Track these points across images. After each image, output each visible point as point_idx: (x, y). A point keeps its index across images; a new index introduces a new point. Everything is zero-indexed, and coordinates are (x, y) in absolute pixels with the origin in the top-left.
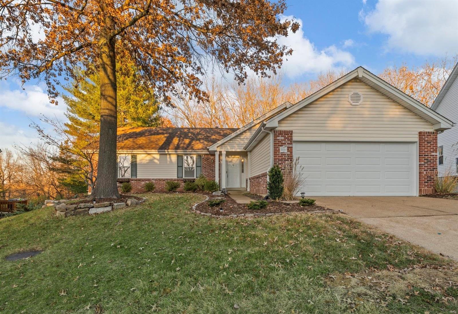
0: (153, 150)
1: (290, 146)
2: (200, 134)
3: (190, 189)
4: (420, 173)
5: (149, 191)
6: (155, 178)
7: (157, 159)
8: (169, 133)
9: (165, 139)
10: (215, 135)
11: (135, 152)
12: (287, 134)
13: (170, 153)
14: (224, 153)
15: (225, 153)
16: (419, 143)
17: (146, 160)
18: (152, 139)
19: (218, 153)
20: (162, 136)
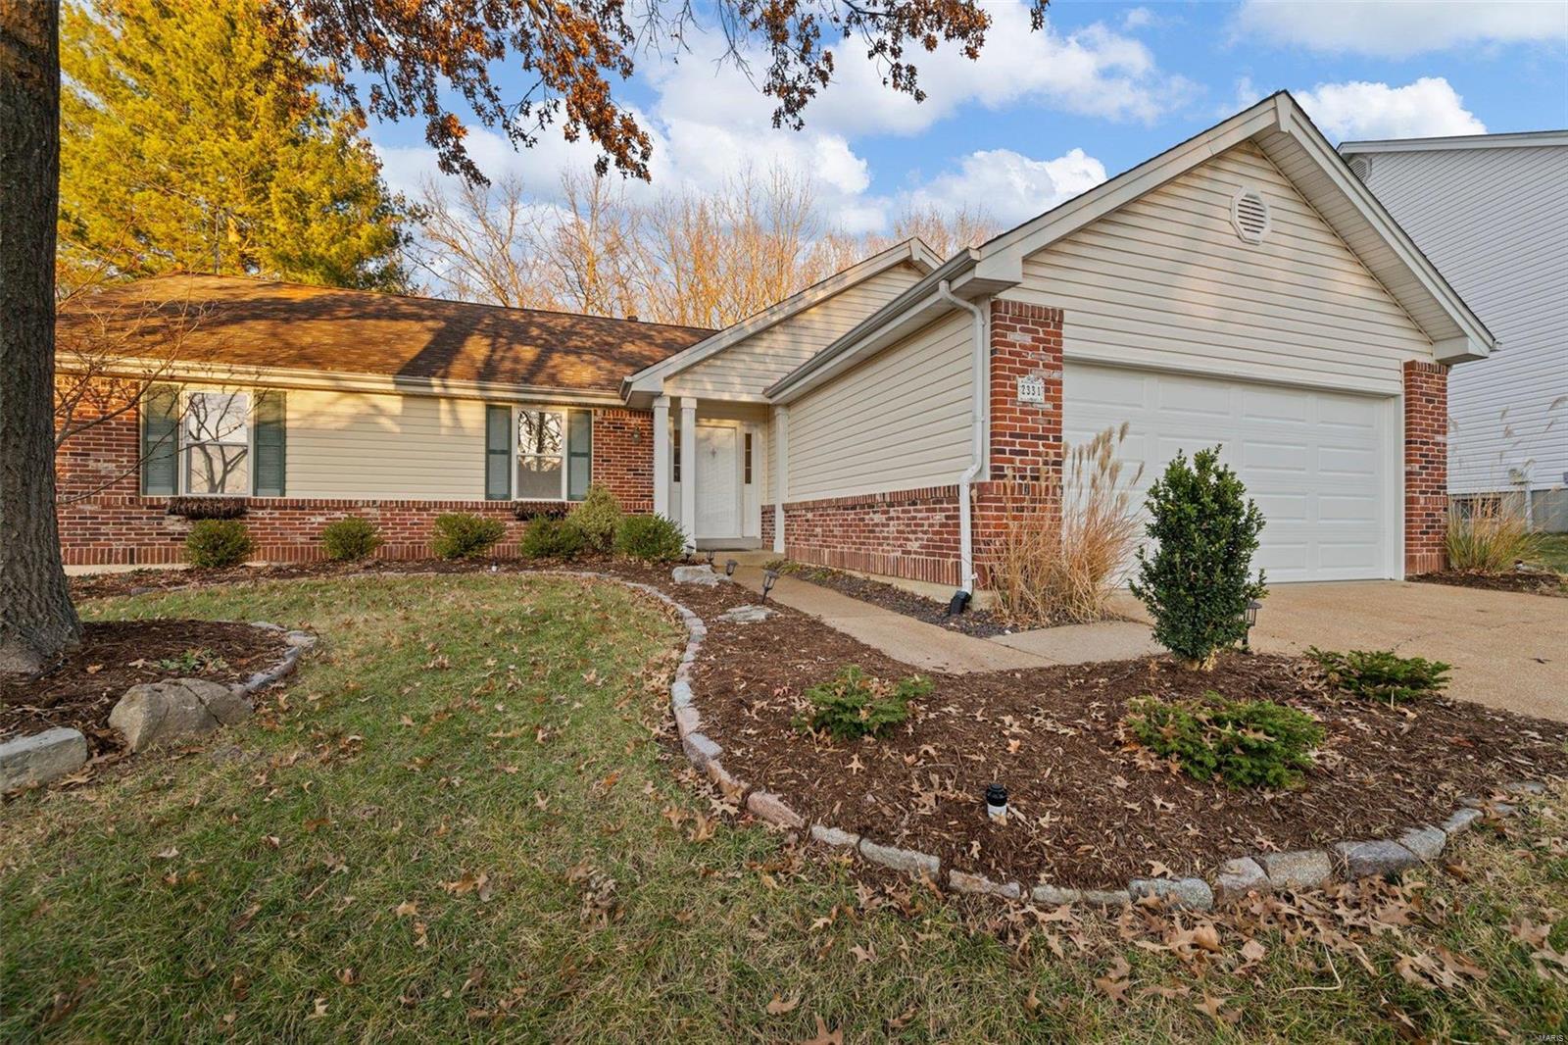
0: (369, 376)
1: (1055, 375)
2: (576, 334)
3: (550, 550)
4: (1410, 501)
5: (348, 557)
6: (380, 497)
7: (393, 417)
8: (446, 319)
9: (427, 337)
10: (633, 342)
11: (276, 376)
12: (1042, 325)
13: (455, 391)
14: (689, 405)
15: (694, 405)
16: (1406, 400)
17: (337, 416)
18: (367, 334)
19: (668, 403)
20: (416, 326)
